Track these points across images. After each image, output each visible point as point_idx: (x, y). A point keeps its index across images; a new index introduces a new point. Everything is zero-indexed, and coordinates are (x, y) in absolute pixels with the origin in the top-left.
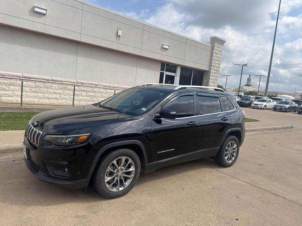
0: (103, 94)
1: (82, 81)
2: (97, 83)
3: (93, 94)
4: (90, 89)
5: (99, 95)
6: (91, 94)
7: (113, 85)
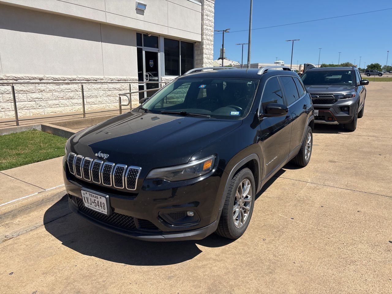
0: (55, 93)
1: (14, 75)
2: (41, 76)
3: (39, 95)
4: (32, 88)
5: (49, 95)
6: (34, 95)
7: (70, 77)
